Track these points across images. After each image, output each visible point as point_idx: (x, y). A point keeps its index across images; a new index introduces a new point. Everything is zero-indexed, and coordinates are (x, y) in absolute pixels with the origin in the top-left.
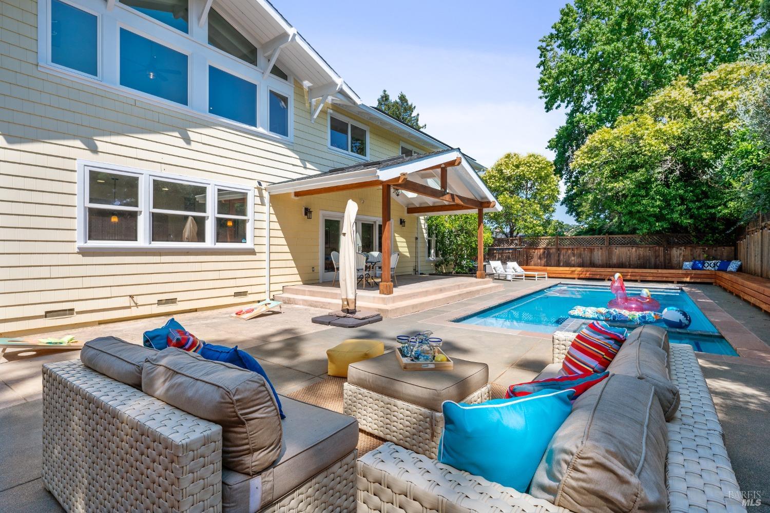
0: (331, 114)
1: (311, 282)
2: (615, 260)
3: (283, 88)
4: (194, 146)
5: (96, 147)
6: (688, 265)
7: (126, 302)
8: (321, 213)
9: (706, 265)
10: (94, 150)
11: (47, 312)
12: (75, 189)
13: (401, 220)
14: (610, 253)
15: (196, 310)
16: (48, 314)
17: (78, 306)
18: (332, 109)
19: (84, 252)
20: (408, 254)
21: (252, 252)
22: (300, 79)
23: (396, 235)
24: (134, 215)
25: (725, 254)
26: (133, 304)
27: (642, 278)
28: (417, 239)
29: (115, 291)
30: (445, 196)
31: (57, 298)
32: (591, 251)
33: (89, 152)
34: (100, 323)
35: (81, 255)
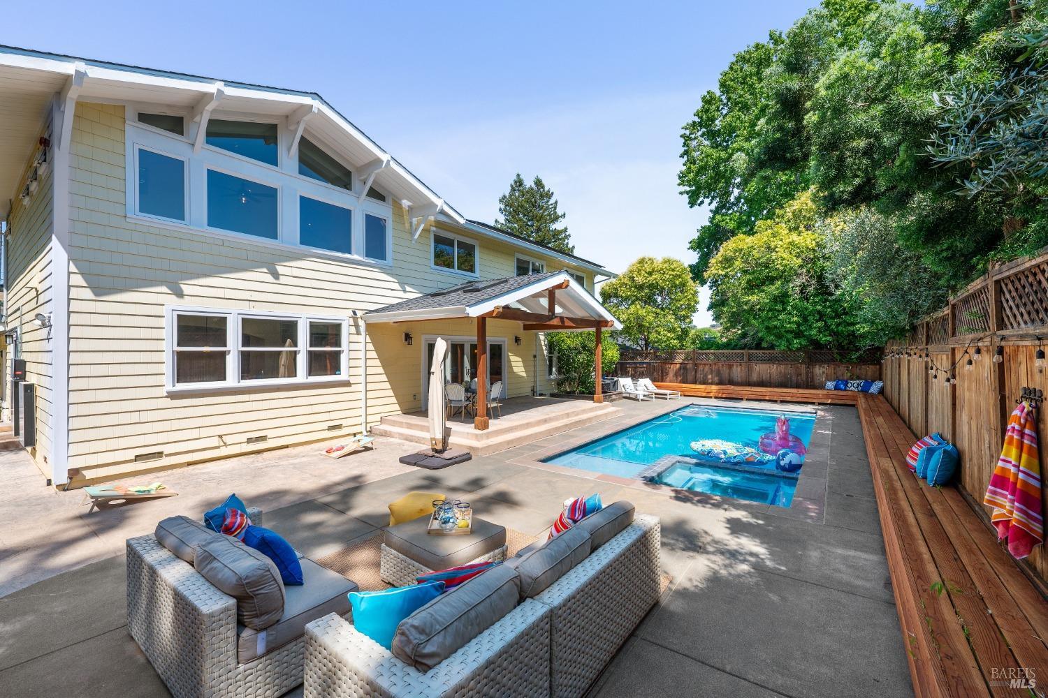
0: (434, 231)
1: (413, 411)
2: (754, 378)
3: (379, 210)
4: (283, 280)
5: (181, 290)
6: (830, 385)
7: (215, 442)
8: (423, 337)
9: (849, 385)
10: (180, 294)
11: (136, 456)
12: (163, 334)
13: (516, 337)
14: (750, 370)
15: (287, 447)
16: (138, 458)
17: (167, 449)
18: (436, 227)
19: (173, 396)
20: (524, 374)
21: (347, 384)
22: (398, 199)
23: (510, 354)
24: (223, 355)
25: (870, 373)
26: (222, 444)
27: (781, 398)
28: (535, 356)
29: (204, 432)
30: (553, 320)
31: (147, 443)
32: (730, 367)
33: (174, 297)
34: (189, 464)
35: (169, 399)
